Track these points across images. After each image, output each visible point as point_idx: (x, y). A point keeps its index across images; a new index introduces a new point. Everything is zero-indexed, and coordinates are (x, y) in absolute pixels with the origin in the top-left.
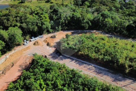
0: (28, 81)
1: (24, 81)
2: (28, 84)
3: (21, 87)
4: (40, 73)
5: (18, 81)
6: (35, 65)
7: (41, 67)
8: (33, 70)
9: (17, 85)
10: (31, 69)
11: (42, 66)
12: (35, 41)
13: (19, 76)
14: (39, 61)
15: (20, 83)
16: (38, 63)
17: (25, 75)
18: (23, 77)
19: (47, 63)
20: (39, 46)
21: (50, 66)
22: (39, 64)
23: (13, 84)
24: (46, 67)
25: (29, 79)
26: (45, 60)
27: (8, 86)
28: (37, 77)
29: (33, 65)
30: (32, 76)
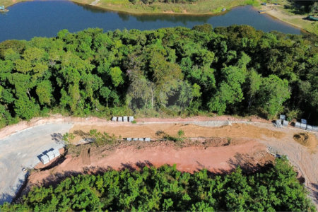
0: (232, 194)
1: (225, 187)
2: (228, 198)
3: (215, 191)
4: (267, 201)
5: (218, 178)
6: (268, 177)
7: (276, 192)
8: (256, 184)
9: (211, 182)
10: (253, 177)
11: (280, 191)
12: (304, 131)
13: (222, 171)
14: (281, 176)
15: (217, 184)
16: (276, 177)
17: (235, 180)
18: (229, 178)
19: (297, 195)
20: (305, 149)
21: (298, 207)
22: (277, 184)
23: (206, 176)
24: (288, 201)
25: (238, 192)
26: (296, 188)
27: (197, 171)
28: (253, 203)
29: (263, 173)
30: (246, 191)
